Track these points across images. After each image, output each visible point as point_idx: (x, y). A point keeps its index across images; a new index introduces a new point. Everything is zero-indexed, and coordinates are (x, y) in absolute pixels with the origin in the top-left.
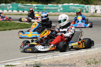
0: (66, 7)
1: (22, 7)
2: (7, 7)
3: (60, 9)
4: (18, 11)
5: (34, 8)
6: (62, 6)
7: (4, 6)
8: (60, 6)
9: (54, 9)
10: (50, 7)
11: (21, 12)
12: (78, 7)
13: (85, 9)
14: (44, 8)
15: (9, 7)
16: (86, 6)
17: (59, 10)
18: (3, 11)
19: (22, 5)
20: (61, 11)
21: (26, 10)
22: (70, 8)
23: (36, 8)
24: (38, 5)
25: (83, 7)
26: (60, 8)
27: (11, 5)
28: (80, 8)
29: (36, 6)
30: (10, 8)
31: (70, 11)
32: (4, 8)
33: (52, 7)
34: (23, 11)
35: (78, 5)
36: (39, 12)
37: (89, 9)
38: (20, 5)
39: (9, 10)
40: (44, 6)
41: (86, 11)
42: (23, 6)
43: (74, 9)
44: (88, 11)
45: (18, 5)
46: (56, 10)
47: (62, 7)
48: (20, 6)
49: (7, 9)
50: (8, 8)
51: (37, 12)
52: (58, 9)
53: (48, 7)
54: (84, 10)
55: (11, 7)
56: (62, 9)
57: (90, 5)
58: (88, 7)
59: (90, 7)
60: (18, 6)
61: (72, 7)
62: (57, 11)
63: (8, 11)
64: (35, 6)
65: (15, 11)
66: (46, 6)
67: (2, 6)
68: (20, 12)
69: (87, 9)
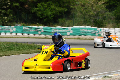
0: (76, 30)
1: (27, 30)
2: (10, 29)
3: (69, 32)
4: (23, 34)
5: (41, 31)
6: (72, 28)
7: (6, 28)
8: (70, 29)
9: (63, 32)
10: (58, 30)
11: (26, 35)
12: (89, 29)
13: (98, 33)
14: (52, 30)
15: (12, 29)
16: (99, 29)
17: (68, 34)
18: (6, 33)
19: (27, 27)
20: (71, 34)
21: (32, 33)
22: (81, 31)
23: (43, 30)
24: (46, 27)
25: (96, 30)
26: (70, 30)
27: (15, 27)
28: (92, 31)
29: (43, 29)
30: (13, 31)
31: (81, 34)
32: (7, 31)
33: (61, 30)
34: (29, 35)
35: (90, 27)
36: (46, 35)
37: (102, 32)
38: (25, 27)
39: (13, 32)
40: (52, 28)
41: (99, 34)
42: (29, 29)
43: (86, 32)
44: (101, 35)
45: (23, 27)
46: (65, 33)
47: (72, 30)
48: (25, 29)
49: (10, 31)
50: (12, 31)
51: (44, 35)
52: (68, 32)
53: (57, 30)
54: (96, 33)
55: (14, 29)
56: (71, 32)
57: (103, 28)
58: (101, 30)
59: (103, 30)
60: (22, 29)
61: (83, 29)
62: (67, 34)
63: (11, 33)
64: (41, 29)
65: (19, 34)
66: (54, 29)
67: (4, 28)
68: (24, 35)
69: (100, 32)
